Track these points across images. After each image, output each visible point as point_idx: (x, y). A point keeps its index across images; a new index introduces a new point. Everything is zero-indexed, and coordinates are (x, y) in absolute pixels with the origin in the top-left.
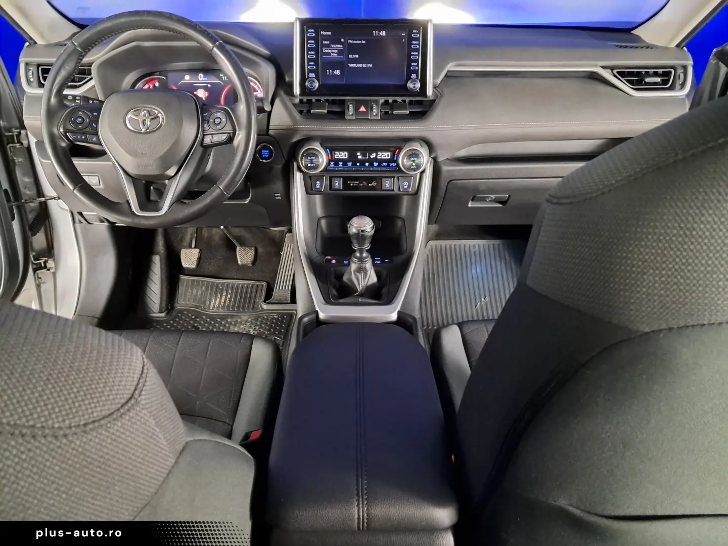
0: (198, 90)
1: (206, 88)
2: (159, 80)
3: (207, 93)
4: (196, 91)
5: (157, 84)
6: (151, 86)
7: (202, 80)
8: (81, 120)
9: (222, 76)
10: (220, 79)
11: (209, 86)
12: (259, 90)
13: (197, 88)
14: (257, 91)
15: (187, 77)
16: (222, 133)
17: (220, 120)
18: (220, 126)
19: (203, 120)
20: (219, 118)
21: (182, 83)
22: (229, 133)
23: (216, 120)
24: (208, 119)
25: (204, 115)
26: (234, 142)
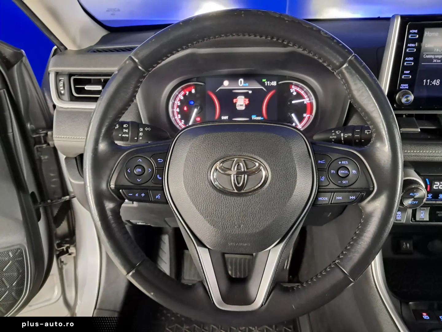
0: (238, 97)
1: (246, 95)
2: (196, 86)
3: (247, 100)
4: (236, 98)
5: (193, 91)
6: (187, 93)
7: (243, 86)
8: (140, 170)
9: (264, 82)
10: (263, 84)
11: (250, 92)
12: (306, 96)
13: (236, 95)
14: (304, 98)
15: (226, 83)
16: (349, 192)
17: (348, 172)
18: (347, 181)
19: (318, 171)
20: (346, 169)
21: (220, 89)
22: (361, 192)
23: (340, 172)
24: (326, 169)
25: (319, 162)
26: (364, 203)
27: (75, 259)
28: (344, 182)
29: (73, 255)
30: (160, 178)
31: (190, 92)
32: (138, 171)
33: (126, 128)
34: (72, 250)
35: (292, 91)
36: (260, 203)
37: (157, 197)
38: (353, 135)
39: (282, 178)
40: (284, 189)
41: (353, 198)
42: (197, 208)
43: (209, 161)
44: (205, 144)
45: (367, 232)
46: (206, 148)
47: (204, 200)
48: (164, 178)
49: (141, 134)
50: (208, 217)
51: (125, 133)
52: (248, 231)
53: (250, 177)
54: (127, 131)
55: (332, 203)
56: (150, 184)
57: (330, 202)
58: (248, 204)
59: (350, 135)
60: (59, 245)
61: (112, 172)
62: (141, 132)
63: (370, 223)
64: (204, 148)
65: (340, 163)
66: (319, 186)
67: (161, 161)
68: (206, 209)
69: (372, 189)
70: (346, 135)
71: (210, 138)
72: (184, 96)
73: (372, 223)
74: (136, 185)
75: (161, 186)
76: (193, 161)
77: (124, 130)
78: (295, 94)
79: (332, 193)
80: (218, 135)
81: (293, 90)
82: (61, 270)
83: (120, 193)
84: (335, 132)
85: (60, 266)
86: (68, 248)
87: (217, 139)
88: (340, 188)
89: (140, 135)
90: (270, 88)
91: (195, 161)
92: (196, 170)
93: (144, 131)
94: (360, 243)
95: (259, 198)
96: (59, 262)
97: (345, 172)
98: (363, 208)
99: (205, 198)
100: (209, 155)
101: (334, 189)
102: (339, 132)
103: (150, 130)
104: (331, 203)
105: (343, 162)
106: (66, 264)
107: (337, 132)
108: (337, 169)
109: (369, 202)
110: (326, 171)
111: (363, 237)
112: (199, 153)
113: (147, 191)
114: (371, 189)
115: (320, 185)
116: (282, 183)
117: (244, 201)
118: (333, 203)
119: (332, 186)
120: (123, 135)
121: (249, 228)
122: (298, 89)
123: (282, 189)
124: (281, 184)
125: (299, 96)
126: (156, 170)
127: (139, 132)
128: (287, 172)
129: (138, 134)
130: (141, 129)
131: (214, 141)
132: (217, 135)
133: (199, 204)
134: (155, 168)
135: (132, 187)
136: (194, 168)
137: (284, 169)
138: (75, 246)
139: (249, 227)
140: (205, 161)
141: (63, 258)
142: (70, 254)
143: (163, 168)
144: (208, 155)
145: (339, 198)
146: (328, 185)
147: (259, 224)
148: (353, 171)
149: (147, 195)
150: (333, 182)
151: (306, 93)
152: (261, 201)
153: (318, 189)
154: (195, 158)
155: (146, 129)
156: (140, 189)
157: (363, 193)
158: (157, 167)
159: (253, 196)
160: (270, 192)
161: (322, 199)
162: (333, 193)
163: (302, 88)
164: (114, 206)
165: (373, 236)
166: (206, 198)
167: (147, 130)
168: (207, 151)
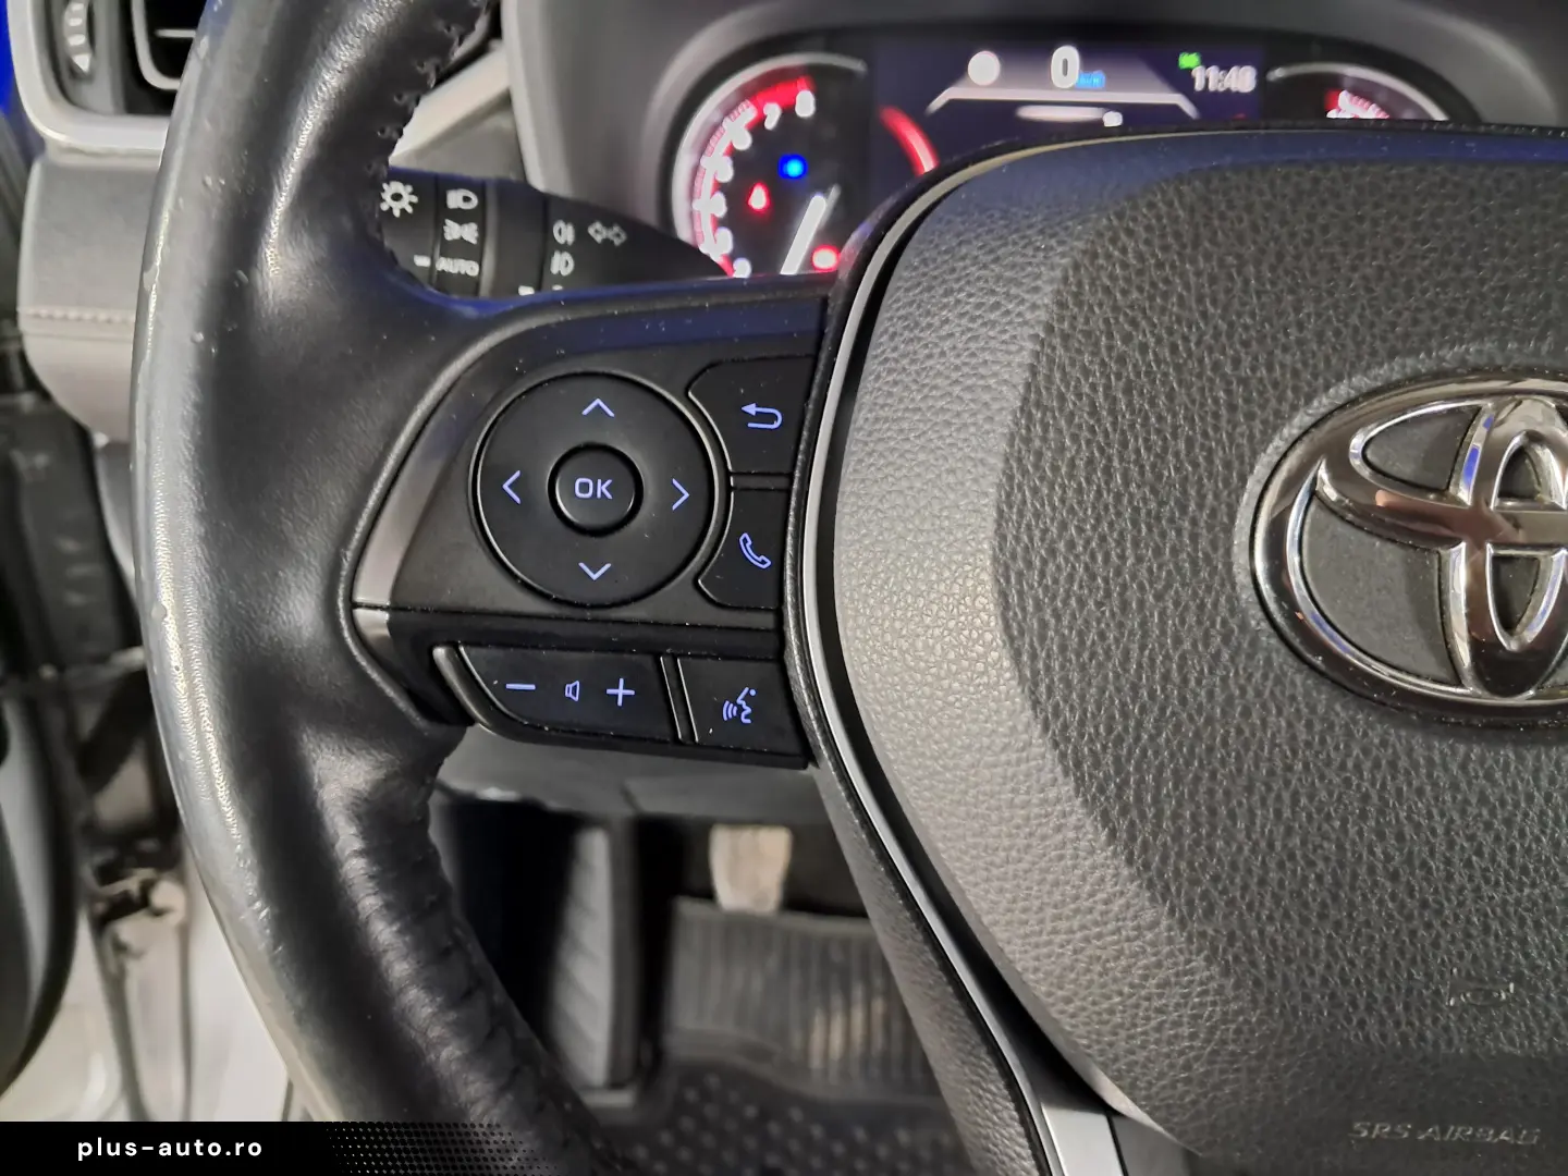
2: (819, 78)
5: (805, 107)
6: (773, 114)
7: (1075, 88)
8: (603, 489)
10: (1181, 82)
11: (1113, 121)
21: (952, 103)
27: (185, 933)
29: (174, 920)
30: (763, 562)
31: (788, 111)
32: (589, 491)
33: (461, 217)
34: (166, 893)
37: (729, 711)
42: (1113, 835)
43: (1250, 416)
44: (1208, 257)
46: (1222, 297)
47: (1188, 764)
48: (788, 562)
49: (561, 264)
50: (1209, 912)
51: (460, 249)
54: (469, 233)
56: (679, 603)
60: (108, 874)
61: (372, 502)
62: (563, 248)
64: (1200, 300)
67: (771, 418)
68: (1197, 843)
71: (1249, 208)
72: (757, 128)
74: (566, 611)
75: (766, 621)
76: (1094, 412)
77: (453, 231)
80: (1325, 183)
82: (115, 987)
83: (433, 668)
85: (113, 968)
86: (147, 887)
87: (1321, 220)
89: (554, 270)
90: (1217, 106)
91: (1113, 412)
92: (1118, 497)
93: (582, 247)
96: (109, 948)
99: (1201, 749)
100: (1247, 361)
103: (617, 242)
106: (139, 955)
112: (1152, 341)
113: (647, 661)
120: (444, 264)
126: (728, 489)
127: (548, 246)
129: (544, 262)
130: (564, 233)
131: (1293, 235)
132: (1316, 181)
133: (1139, 799)
134: (727, 474)
135: (543, 627)
136: (1107, 471)
138: (182, 880)
140: (1216, 416)
141: (128, 929)
142: (158, 913)
143: (782, 482)
144: (1236, 362)
149: (654, 695)
154: (1118, 387)
155: (598, 232)
156: (604, 646)
158: (736, 474)
164: (380, 774)
166: (1210, 750)
167: (599, 239)
168: (1231, 325)
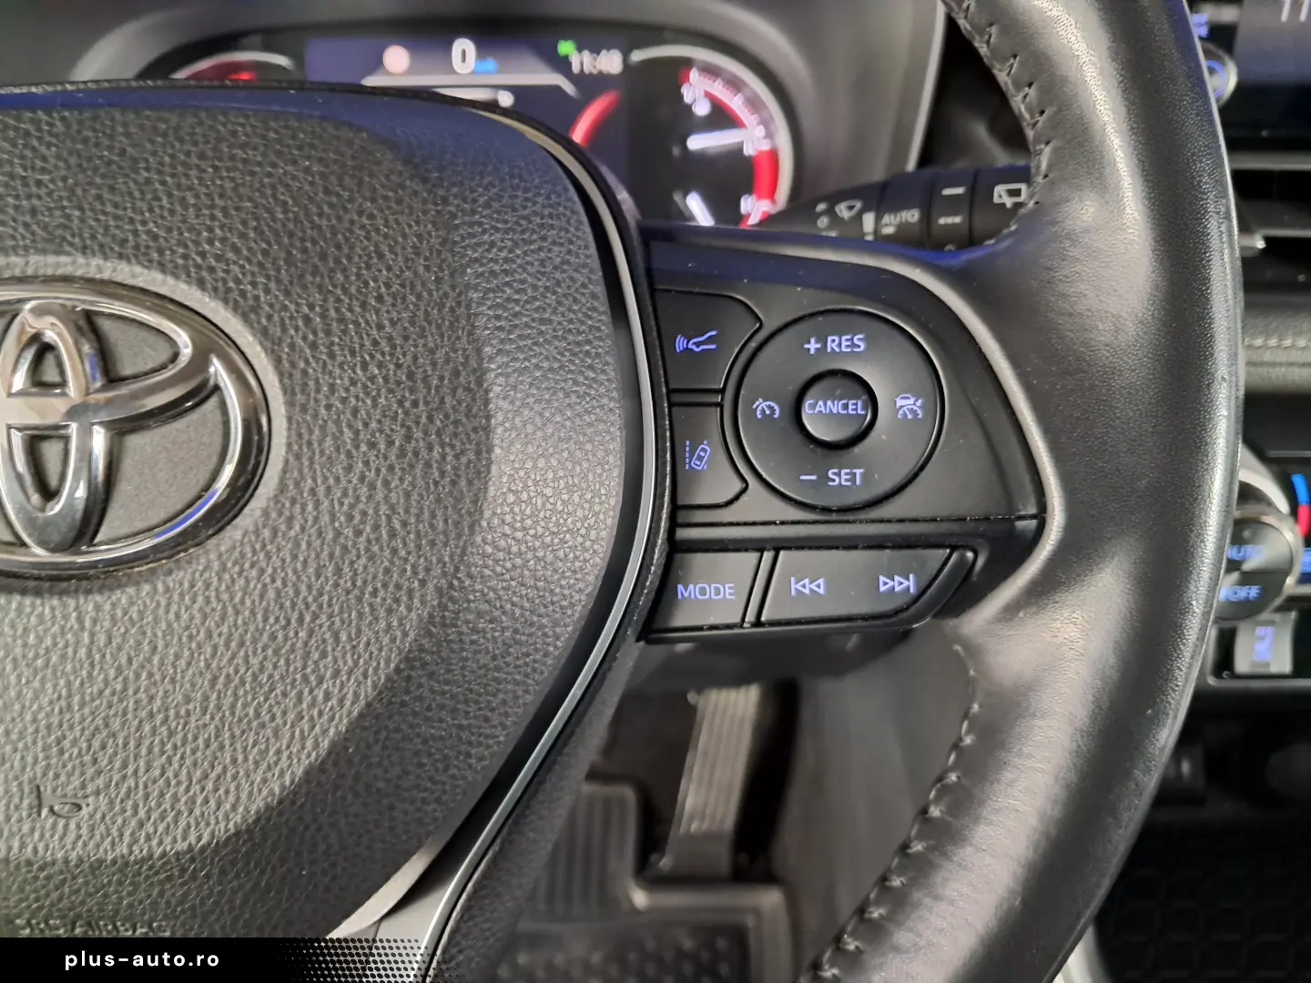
7: (473, 72)
9: (568, 54)
10: (561, 64)
11: (506, 100)
12: (749, 119)
14: (742, 127)
15: (396, 58)
16: (877, 544)
17: (865, 408)
18: (858, 472)
19: (671, 405)
20: (858, 388)
22: (953, 548)
23: (813, 406)
24: (722, 391)
25: (680, 343)
26: (979, 620)
28: (839, 477)
35: (687, 99)
36: (209, 635)
38: (927, 218)
39: (372, 445)
40: (392, 534)
41: (897, 589)
45: (993, 817)
52: (135, 841)
53: (134, 441)
55: (763, 619)
57: (750, 617)
58: (119, 648)
59: (912, 216)
63: (1017, 761)
65: (813, 346)
66: (675, 508)
69: (1034, 523)
70: (887, 219)
73: (1030, 756)
78: (702, 109)
79: (761, 551)
81: (697, 93)
84: (830, 212)
88: (815, 522)
90: (591, 85)
94: (949, 892)
95: (200, 599)
97: (846, 407)
98: (973, 651)
101: (774, 523)
102: (851, 208)
104: (758, 623)
105: (833, 343)
107: (843, 211)
108: (793, 388)
109: (1011, 610)
110: (720, 405)
111: (970, 850)
114: (1020, 524)
115: (680, 502)
116: (372, 487)
117: (95, 621)
118: (772, 623)
119: (758, 505)
121: (141, 825)
122: (719, 89)
123: (376, 527)
124: (364, 490)
125: (721, 118)
128: (415, 404)
137: (386, 379)
139: (142, 814)
145: (806, 586)
146: (737, 498)
147: (216, 789)
148: (900, 402)
150: (765, 476)
151: (754, 104)
152: (223, 618)
153: (674, 524)
157: (970, 555)
159: (160, 587)
160: (286, 554)
161: (703, 592)
162: (768, 556)
163: (735, 84)
165: (1036, 849)
